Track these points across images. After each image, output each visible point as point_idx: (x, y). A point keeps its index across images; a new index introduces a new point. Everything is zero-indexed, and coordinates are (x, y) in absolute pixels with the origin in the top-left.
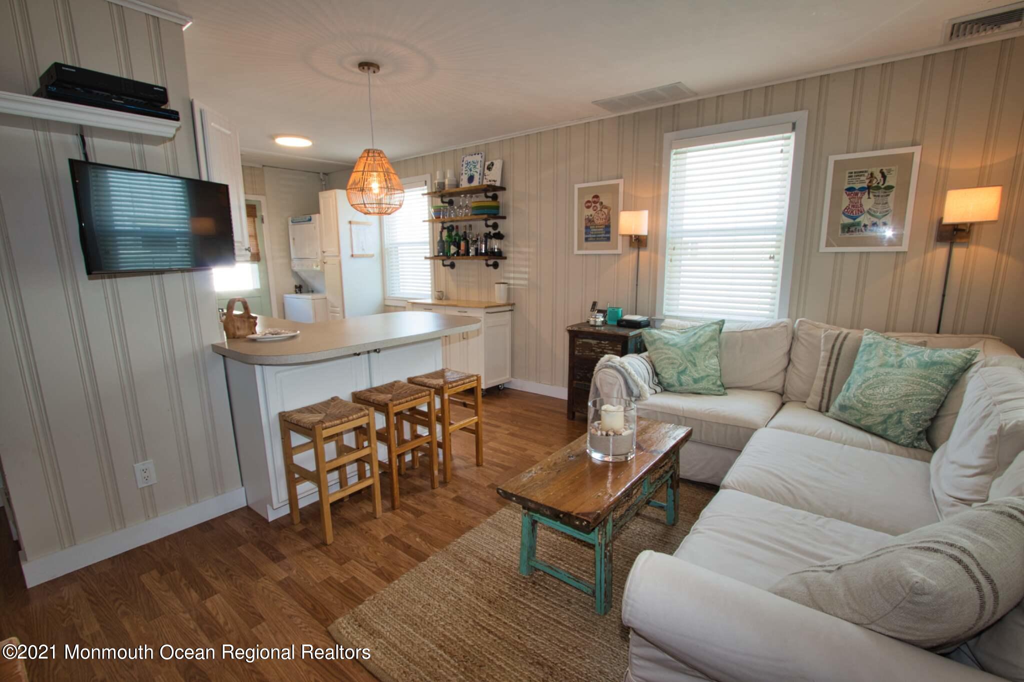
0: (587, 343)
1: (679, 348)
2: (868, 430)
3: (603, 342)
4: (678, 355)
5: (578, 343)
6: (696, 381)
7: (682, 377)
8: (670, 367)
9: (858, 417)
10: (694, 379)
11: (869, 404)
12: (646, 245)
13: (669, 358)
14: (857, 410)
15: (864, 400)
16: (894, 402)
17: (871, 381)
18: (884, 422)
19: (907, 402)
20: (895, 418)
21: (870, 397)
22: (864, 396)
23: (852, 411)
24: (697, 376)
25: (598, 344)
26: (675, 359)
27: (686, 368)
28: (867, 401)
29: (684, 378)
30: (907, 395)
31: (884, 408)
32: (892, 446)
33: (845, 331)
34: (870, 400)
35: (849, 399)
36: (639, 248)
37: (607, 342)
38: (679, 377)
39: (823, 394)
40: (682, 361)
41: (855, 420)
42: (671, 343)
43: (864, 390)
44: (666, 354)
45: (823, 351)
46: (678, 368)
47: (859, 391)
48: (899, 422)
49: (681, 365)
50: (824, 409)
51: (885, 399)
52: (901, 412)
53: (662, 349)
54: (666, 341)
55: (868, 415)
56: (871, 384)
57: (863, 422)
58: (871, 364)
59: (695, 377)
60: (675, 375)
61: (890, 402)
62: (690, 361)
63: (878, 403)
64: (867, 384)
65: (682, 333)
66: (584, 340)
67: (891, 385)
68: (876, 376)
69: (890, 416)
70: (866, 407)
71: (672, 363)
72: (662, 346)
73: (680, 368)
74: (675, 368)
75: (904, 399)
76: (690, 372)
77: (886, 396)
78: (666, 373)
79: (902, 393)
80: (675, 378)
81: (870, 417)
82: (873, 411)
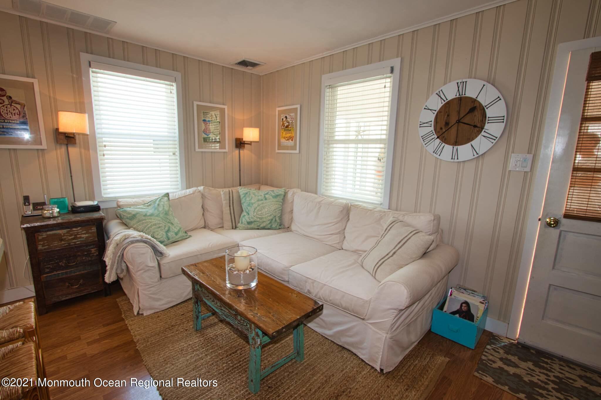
0: (54, 234)
1: (157, 216)
2: (264, 228)
3: (74, 229)
4: (160, 221)
5: (40, 238)
6: (176, 234)
7: (169, 234)
8: (159, 229)
9: (258, 225)
10: (175, 233)
11: (262, 217)
12: (74, 143)
13: (155, 225)
14: (258, 221)
15: (259, 217)
16: (271, 214)
17: (258, 208)
18: (271, 222)
19: (276, 212)
20: (274, 219)
21: (261, 214)
22: (258, 215)
23: (255, 223)
24: (176, 230)
25: (68, 232)
26: (160, 224)
27: (169, 228)
28: (261, 217)
29: (170, 234)
30: (275, 210)
31: (269, 217)
32: (275, 231)
33: (230, 189)
34: (262, 215)
35: (252, 218)
36: (67, 145)
37: (79, 228)
38: (167, 234)
39: (232, 220)
40: (165, 223)
41: (258, 226)
42: (148, 214)
43: (257, 212)
44: (151, 222)
45: (224, 200)
46: (164, 229)
47: (255, 213)
48: (276, 220)
49: (165, 226)
50: (234, 227)
51: (268, 213)
52: (275, 217)
53: (145, 220)
54: (144, 214)
55: (263, 222)
56: (259, 209)
57: (261, 226)
58: (253, 201)
59: (176, 232)
60: (164, 234)
61: (270, 214)
62: (169, 222)
63: (265, 216)
64: (257, 209)
65: (148, 206)
66: (49, 233)
67: (267, 207)
68: (258, 206)
69: (272, 220)
70: (261, 219)
71: (160, 227)
72: (144, 218)
73: (166, 228)
74: (163, 230)
75: (274, 211)
76: (172, 229)
77: (267, 212)
78: (158, 235)
79: (273, 209)
80: (165, 236)
81: (264, 223)
82: (265, 220)
